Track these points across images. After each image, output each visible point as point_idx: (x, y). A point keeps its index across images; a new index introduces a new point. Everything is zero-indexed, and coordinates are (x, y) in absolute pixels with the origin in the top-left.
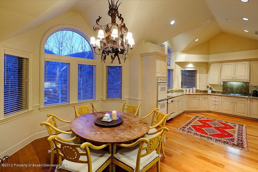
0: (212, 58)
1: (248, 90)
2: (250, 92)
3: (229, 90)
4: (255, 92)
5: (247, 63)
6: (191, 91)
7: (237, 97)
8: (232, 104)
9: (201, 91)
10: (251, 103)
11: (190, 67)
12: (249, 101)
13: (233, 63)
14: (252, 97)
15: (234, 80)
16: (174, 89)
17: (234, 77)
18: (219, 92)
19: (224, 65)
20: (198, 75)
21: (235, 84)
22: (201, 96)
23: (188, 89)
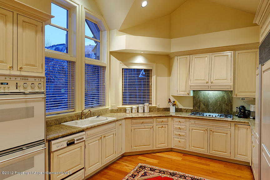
0: (176, 47)
1: (232, 106)
2: (235, 110)
3: (202, 105)
4: (242, 109)
5: (229, 53)
6: (141, 110)
7: (214, 120)
8: (206, 134)
9: (159, 110)
10: (237, 131)
11: (139, 62)
12: (233, 128)
13: (208, 55)
14: (237, 119)
15: (209, 87)
16: (108, 106)
17: (210, 82)
18: (187, 111)
19: (194, 58)
20: (154, 78)
21: (212, 95)
22: (155, 119)
23: (135, 107)
